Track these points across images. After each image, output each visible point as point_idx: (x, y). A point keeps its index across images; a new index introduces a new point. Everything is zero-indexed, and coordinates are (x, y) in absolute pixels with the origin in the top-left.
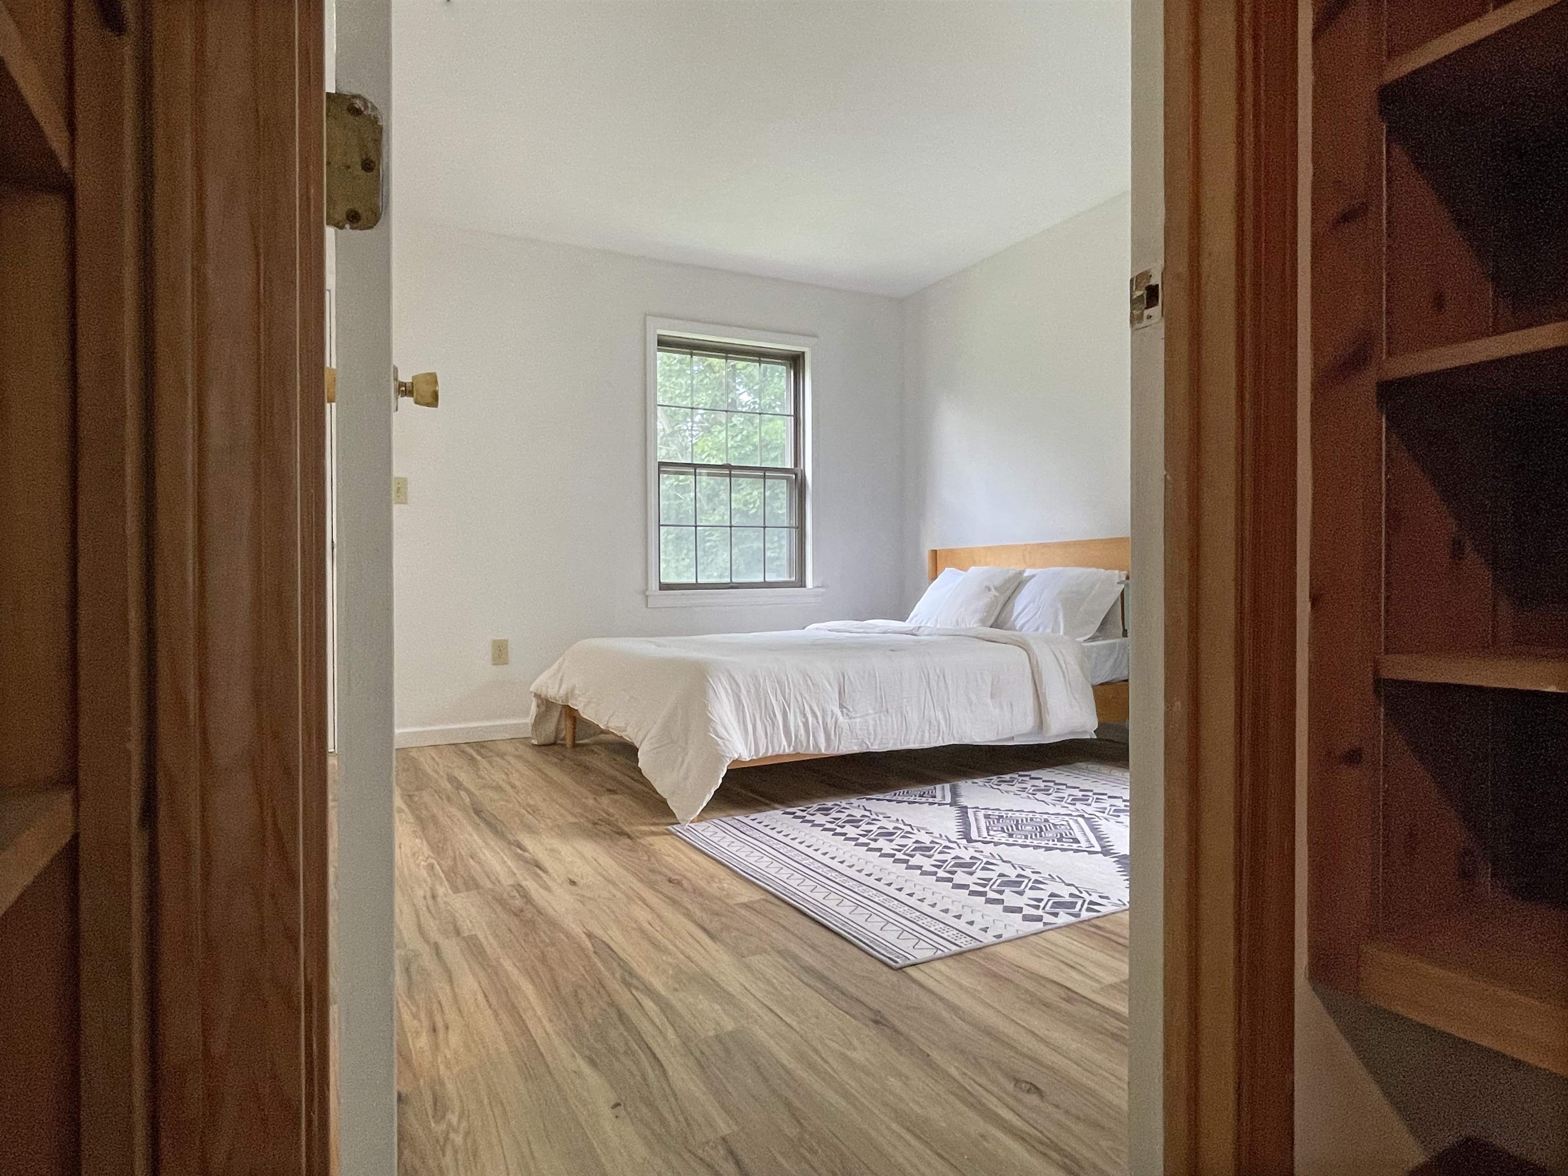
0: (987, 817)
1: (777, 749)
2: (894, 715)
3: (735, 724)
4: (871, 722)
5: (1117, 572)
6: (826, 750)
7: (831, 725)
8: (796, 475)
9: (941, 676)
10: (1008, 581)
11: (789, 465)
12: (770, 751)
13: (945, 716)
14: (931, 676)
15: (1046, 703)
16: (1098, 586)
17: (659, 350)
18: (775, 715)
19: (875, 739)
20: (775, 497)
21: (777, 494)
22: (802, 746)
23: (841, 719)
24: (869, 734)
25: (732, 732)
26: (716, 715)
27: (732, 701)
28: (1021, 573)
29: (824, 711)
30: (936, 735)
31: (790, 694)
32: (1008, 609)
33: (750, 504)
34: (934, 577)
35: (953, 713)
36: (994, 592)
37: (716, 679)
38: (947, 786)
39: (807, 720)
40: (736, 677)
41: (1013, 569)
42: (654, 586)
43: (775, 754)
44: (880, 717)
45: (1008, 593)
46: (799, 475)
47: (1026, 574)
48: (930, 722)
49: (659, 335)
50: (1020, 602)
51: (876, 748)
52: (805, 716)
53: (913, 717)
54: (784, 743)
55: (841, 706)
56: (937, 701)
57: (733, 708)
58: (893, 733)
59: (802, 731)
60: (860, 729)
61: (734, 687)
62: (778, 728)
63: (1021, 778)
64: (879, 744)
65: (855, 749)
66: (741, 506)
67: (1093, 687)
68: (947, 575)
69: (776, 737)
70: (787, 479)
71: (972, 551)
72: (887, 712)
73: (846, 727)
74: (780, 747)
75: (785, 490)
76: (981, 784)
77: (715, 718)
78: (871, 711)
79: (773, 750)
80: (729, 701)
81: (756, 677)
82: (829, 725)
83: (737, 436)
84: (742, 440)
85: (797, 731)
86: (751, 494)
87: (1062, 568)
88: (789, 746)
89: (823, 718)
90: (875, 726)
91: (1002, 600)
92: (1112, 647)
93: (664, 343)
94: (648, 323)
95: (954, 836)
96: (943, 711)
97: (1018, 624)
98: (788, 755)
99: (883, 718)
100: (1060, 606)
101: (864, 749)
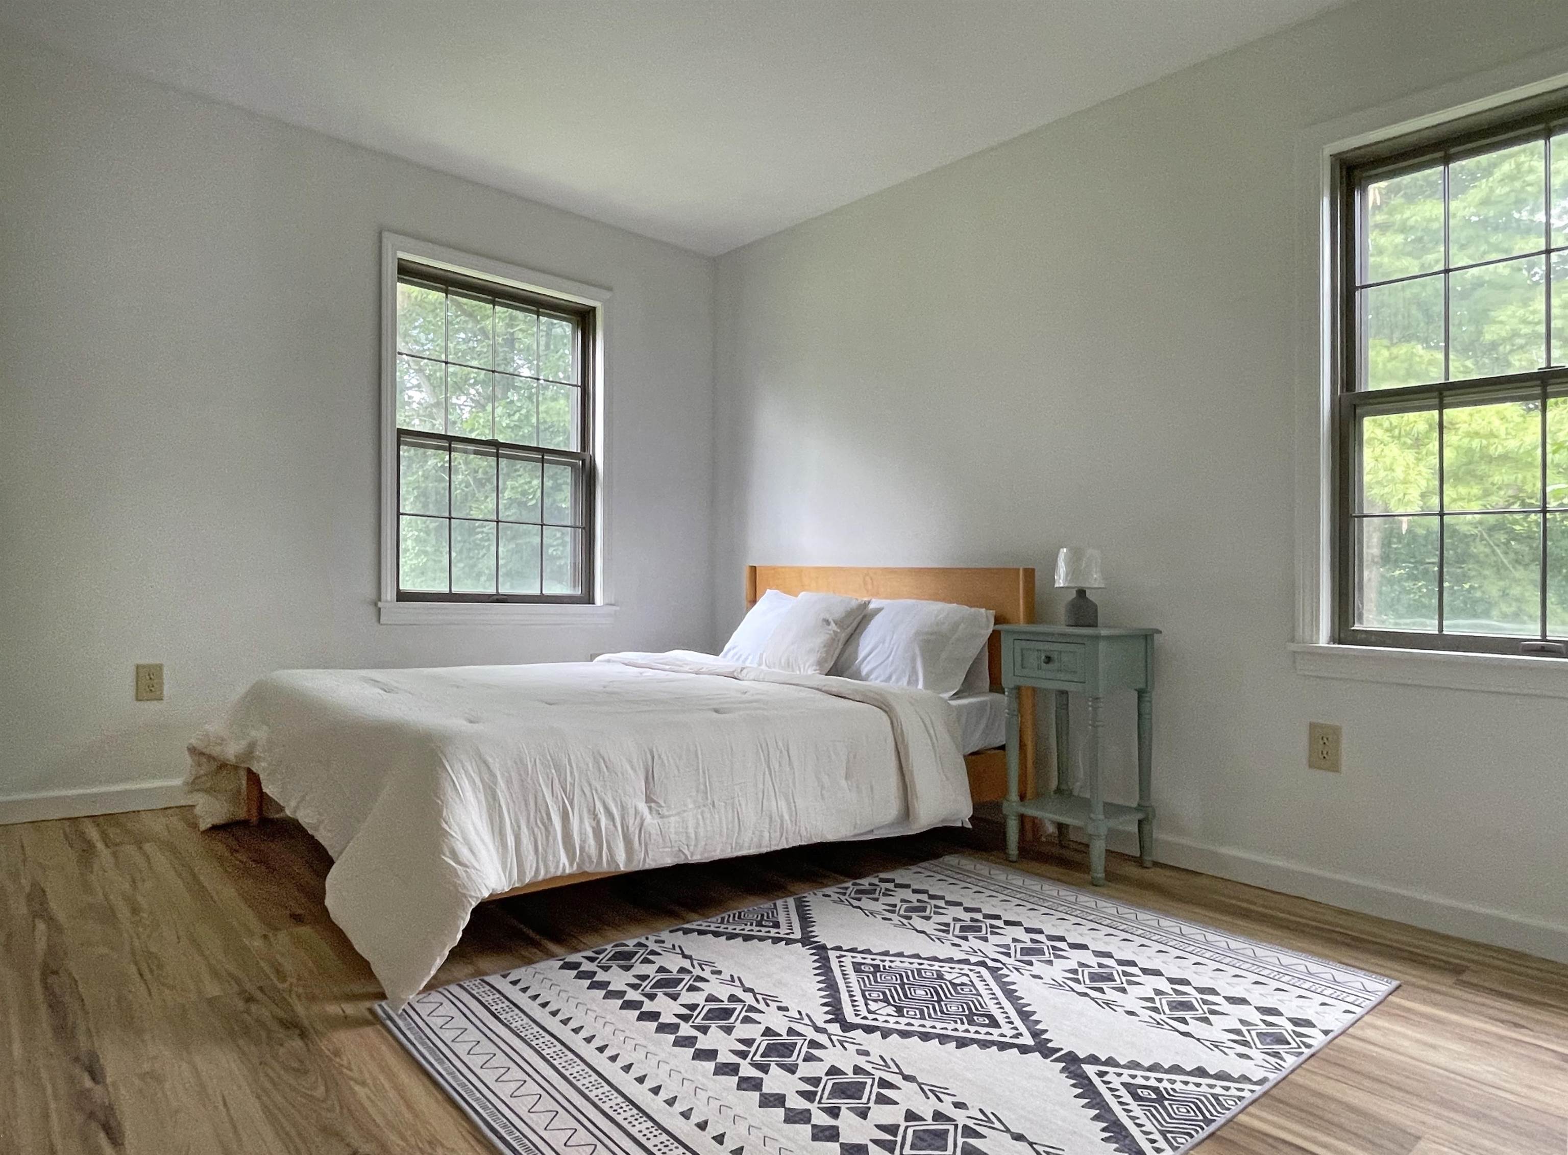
0: (857, 967)
1: (552, 870)
2: (723, 810)
3: (487, 837)
4: (691, 824)
5: (983, 610)
6: (626, 865)
7: (633, 829)
8: (584, 461)
9: (785, 753)
10: (850, 614)
11: (575, 447)
12: (542, 872)
13: (790, 808)
14: (771, 750)
15: (913, 781)
16: (962, 626)
17: (401, 280)
18: (550, 818)
19: (696, 846)
20: (557, 488)
21: (561, 485)
22: (591, 862)
23: (648, 818)
24: (688, 837)
25: (483, 853)
26: (456, 828)
27: (483, 799)
28: (866, 605)
29: (623, 809)
30: (778, 834)
31: (573, 785)
32: (850, 650)
33: (529, 494)
34: (754, 601)
35: (800, 803)
36: (833, 626)
37: (457, 766)
38: (791, 901)
39: (598, 823)
40: (490, 760)
41: (856, 598)
42: (389, 594)
43: (549, 876)
44: (702, 813)
45: (849, 630)
46: (588, 461)
47: (871, 606)
48: (771, 818)
49: (399, 259)
50: (868, 642)
51: (697, 857)
52: (595, 817)
53: (750, 814)
54: (564, 859)
55: (649, 800)
56: (779, 788)
57: (484, 810)
58: (721, 835)
59: (591, 841)
60: (676, 833)
61: (486, 777)
62: (555, 839)
63: (884, 885)
64: (702, 854)
65: (668, 861)
66: (519, 496)
67: (964, 756)
68: (769, 600)
69: (550, 851)
70: (573, 466)
71: (800, 571)
72: (714, 806)
73: (654, 831)
74: (557, 867)
75: (569, 480)
76: (835, 897)
77: (455, 832)
78: (691, 806)
79: (547, 872)
80: (479, 802)
81: (521, 760)
82: (631, 829)
83: (513, 415)
84: (520, 420)
85: (583, 841)
86: (530, 482)
87: (914, 601)
88: (571, 864)
89: (623, 819)
90: (697, 827)
91: (843, 636)
92: (981, 707)
93: (407, 272)
94: (384, 240)
95: (820, 1016)
96: (787, 800)
97: (865, 671)
98: (570, 876)
99: (708, 815)
100: (917, 652)
101: (681, 860)
